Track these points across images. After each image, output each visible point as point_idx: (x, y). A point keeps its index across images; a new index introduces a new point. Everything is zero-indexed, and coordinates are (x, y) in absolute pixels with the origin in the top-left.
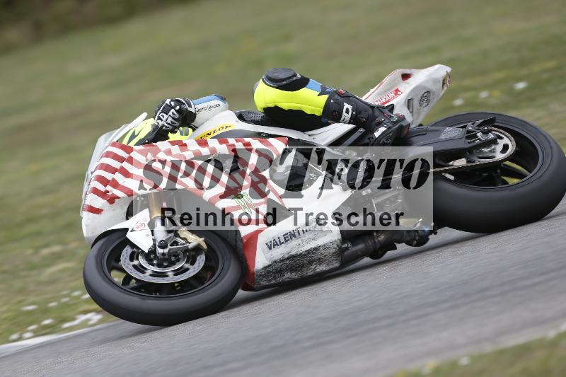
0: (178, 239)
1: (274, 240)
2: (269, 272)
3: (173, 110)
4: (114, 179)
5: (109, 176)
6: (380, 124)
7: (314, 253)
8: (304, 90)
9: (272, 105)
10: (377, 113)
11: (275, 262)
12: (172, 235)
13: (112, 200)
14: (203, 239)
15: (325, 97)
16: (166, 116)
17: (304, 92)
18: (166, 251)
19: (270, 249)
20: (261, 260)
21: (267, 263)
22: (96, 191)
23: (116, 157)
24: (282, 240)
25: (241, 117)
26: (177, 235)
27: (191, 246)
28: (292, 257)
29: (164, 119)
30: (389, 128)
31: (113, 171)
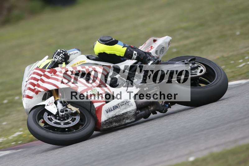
0: (67, 109)
1: (109, 109)
2: (107, 123)
3: (61, 54)
4: (38, 84)
5: (35, 82)
6: (150, 60)
7: (125, 115)
8: (116, 45)
9: (102, 52)
10: (148, 55)
11: (110, 118)
12: (65, 107)
13: (37, 93)
14: (78, 109)
15: (125, 48)
16: (58, 57)
17: (116, 46)
18: (64, 114)
19: (107, 113)
20: (104, 117)
21: (106, 119)
22: (30, 89)
23: (38, 74)
24: (112, 109)
25: (88, 57)
26: (67, 107)
27: (74, 112)
28: (116, 116)
29: (58, 58)
30: (154, 62)
31: (37, 80)
